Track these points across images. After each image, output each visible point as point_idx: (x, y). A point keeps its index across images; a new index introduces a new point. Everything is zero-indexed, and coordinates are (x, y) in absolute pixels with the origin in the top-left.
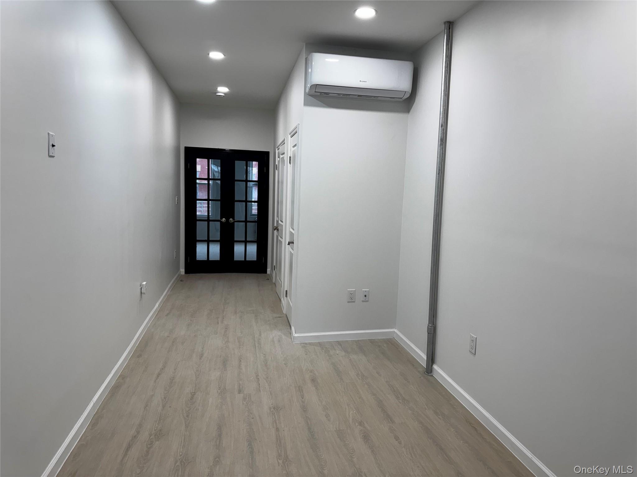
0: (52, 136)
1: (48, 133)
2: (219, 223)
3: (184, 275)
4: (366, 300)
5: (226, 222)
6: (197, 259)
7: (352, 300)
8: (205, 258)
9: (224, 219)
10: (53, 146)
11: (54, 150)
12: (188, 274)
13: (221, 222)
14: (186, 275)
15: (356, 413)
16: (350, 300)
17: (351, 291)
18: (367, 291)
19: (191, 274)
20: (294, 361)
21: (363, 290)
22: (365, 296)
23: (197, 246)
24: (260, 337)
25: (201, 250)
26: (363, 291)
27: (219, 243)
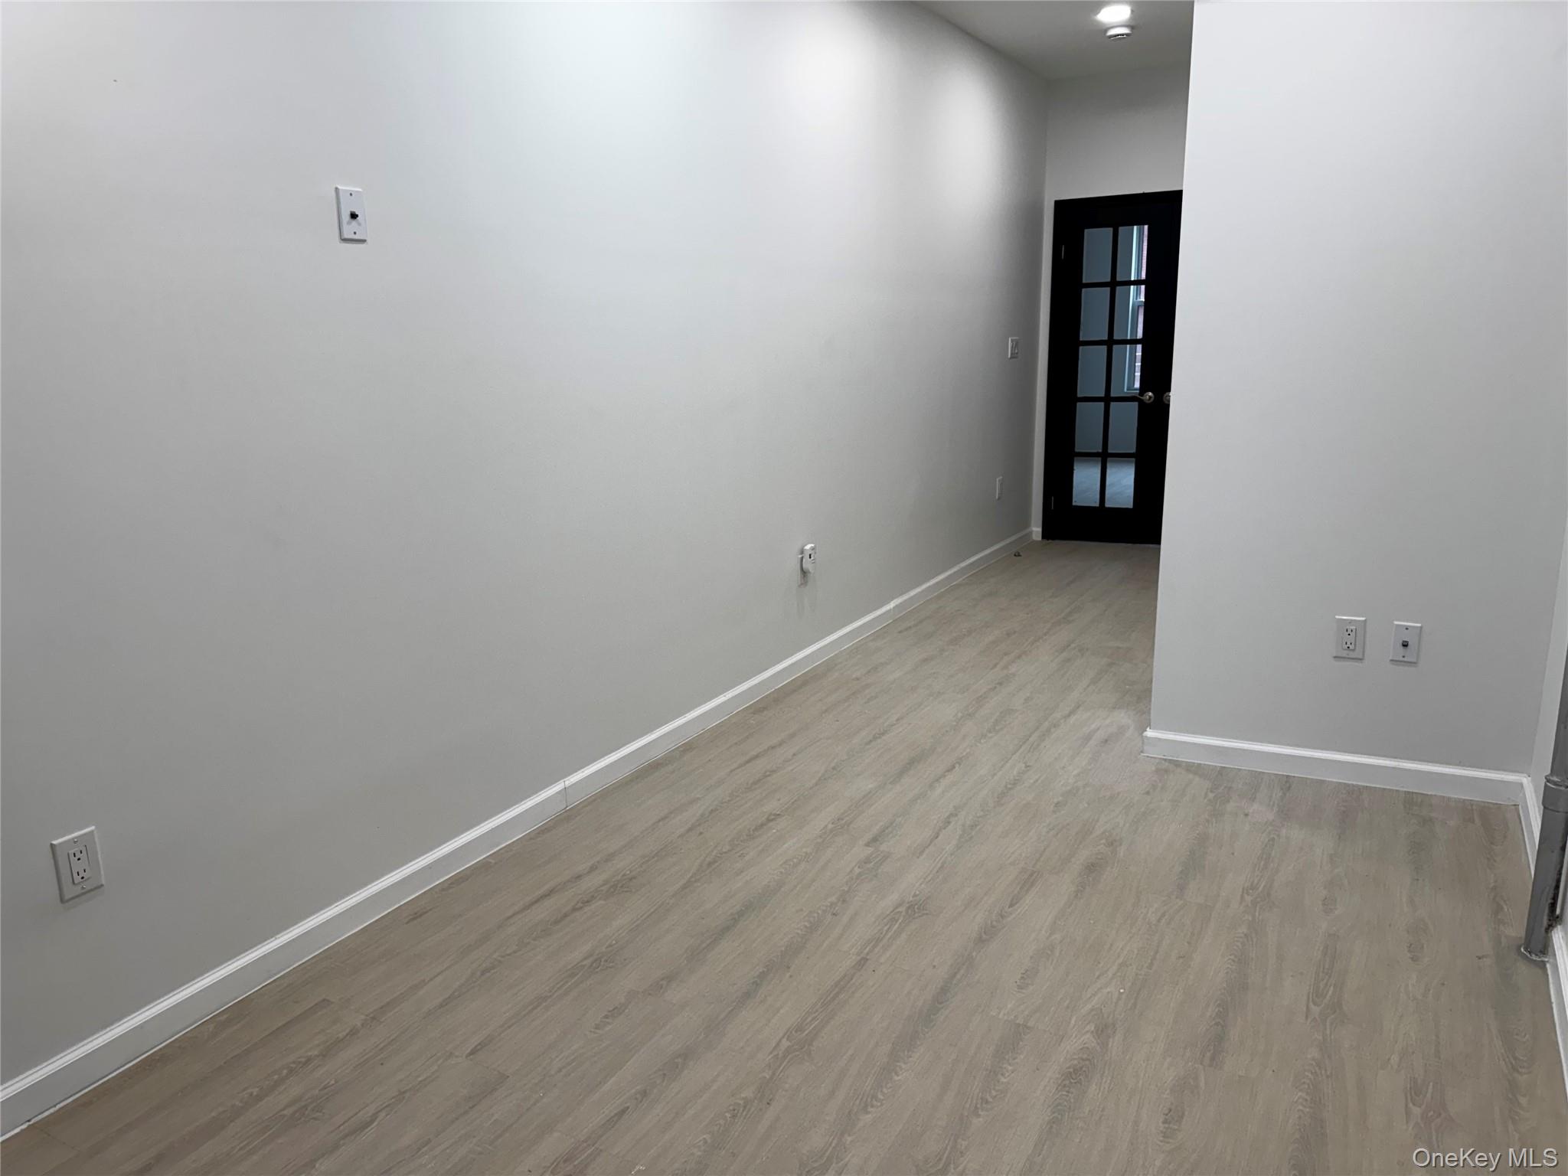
0: (351, 194)
1: (337, 189)
2: (1136, 404)
3: (1040, 541)
4: (1405, 659)
5: (1149, 404)
6: (1074, 504)
7: (1352, 655)
8: (1095, 502)
9: (1150, 394)
10: (354, 216)
11: (359, 224)
12: (1050, 541)
13: (1142, 404)
14: (1046, 541)
15: (1124, 996)
16: (1344, 654)
17: (1351, 622)
18: (1414, 627)
19: (1057, 541)
20: (1089, 804)
21: (1396, 623)
22: (1405, 645)
23: (1075, 468)
24: (1062, 721)
25: (1085, 480)
26: (1397, 625)
27: (1134, 459)
